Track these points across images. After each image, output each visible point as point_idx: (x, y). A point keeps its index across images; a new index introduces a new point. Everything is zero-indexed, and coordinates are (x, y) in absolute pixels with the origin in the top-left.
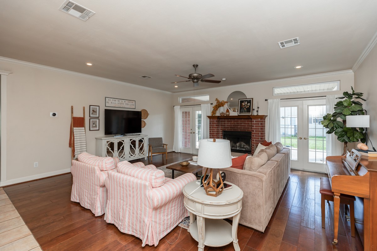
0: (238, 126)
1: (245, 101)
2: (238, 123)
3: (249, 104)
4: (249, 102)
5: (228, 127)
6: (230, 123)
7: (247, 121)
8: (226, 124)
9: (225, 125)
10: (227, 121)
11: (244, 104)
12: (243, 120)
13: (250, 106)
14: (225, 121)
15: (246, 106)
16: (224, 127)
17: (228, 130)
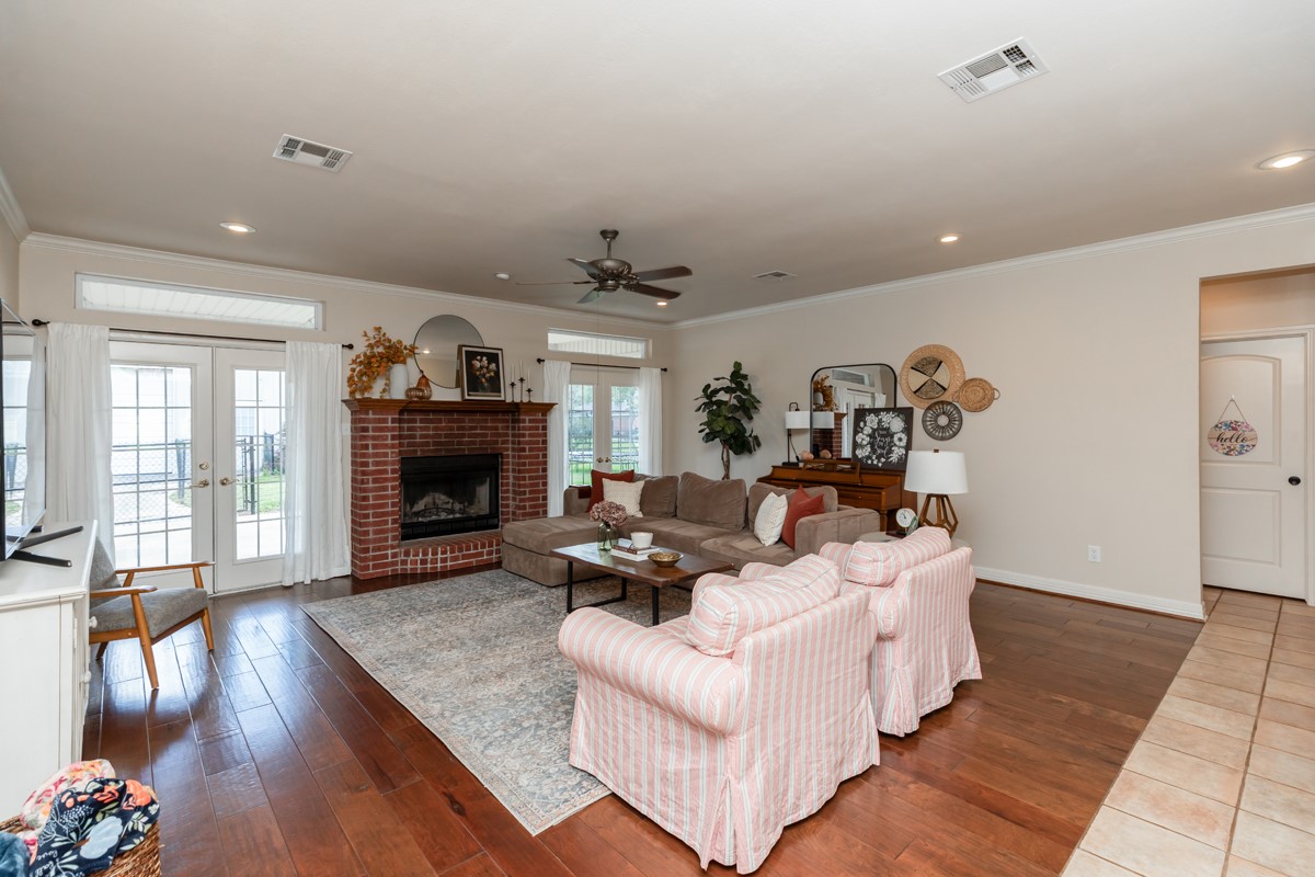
0: (463, 436)
1: (482, 354)
2: (463, 428)
3: (493, 366)
4: (493, 358)
5: (427, 444)
6: (435, 429)
7: (493, 421)
8: (418, 433)
9: (414, 437)
10: (422, 421)
11: (478, 364)
12: (478, 417)
13: (497, 373)
14: (414, 421)
15: (485, 370)
16: (409, 445)
17: (427, 454)
